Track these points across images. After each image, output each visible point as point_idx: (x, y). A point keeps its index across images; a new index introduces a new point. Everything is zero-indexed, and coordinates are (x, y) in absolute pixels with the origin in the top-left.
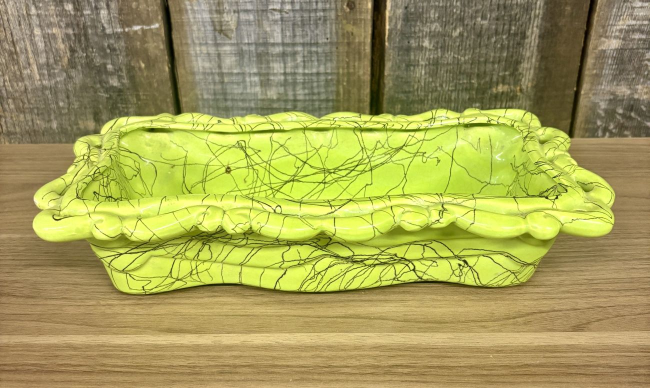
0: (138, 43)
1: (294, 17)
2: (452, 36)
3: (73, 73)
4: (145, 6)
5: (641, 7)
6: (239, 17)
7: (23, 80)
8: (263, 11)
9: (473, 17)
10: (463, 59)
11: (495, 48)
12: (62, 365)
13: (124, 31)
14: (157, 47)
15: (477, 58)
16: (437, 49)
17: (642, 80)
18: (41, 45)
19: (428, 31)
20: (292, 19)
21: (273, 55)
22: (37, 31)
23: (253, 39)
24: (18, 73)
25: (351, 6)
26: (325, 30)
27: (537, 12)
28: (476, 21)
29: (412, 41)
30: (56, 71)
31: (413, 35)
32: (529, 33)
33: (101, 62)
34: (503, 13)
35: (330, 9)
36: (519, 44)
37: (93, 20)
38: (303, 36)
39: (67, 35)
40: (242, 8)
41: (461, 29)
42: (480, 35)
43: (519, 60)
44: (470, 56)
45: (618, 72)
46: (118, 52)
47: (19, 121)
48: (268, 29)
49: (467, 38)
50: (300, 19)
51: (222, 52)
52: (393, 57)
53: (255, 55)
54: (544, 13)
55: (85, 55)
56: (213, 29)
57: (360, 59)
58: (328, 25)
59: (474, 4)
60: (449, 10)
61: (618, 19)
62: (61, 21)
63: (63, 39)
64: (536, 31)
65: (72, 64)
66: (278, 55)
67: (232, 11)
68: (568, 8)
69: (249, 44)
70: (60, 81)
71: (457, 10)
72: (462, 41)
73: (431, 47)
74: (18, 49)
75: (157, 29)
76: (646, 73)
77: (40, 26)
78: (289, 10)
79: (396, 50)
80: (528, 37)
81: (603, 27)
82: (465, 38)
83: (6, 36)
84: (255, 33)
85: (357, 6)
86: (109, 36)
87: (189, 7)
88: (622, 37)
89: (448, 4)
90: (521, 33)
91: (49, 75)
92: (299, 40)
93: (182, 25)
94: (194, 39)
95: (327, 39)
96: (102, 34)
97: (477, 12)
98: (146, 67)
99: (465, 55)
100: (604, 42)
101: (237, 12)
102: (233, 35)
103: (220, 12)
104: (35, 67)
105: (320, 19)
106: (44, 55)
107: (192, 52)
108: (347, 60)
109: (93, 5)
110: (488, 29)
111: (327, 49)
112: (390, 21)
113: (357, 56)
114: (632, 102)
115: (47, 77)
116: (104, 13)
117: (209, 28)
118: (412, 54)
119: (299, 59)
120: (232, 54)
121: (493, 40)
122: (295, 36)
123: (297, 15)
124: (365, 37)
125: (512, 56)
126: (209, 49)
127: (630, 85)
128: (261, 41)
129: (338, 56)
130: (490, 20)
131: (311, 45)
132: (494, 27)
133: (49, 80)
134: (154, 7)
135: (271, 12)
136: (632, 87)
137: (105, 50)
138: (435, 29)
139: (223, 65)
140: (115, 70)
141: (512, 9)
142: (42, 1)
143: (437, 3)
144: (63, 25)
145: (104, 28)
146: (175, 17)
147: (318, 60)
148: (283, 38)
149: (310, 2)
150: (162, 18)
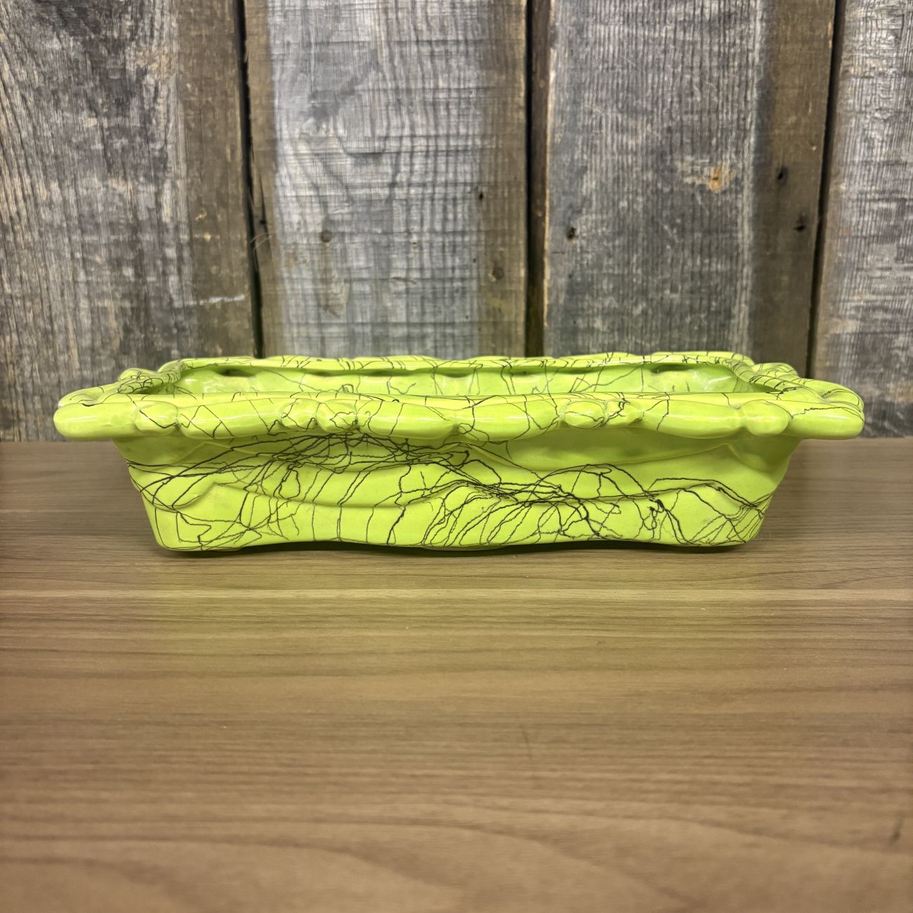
0: (216, 321)
1: (424, 288)
2: (632, 315)
3: (125, 362)
4: (228, 271)
5: (881, 278)
6: (351, 289)
7: (57, 368)
8: (383, 280)
9: (659, 289)
10: (648, 345)
11: (691, 331)
12: (72, 615)
13: (198, 304)
14: (241, 326)
16: (613, 331)
17: (893, 376)
18: (86, 322)
19: (600, 307)
20: (421, 291)
21: (394, 340)
22: (84, 304)
23: (368, 317)
24: (52, 359)
25: (499, 273)
26: (463, 306)
27: (744, 282)
28: (663, 294)
29: (580, 321)
30: (103, 358)
31: (580, 313)
32: (735, 311)
33: (165, 345)
34: (699, 284)
35: (471, 278)
36: (723, 326)
37: (158, 289)
38: (434, 314)
39: (122, 309)
40: (355, 276)
41: (644, 305)
42: (669, 313)
44: (658, 343)
45: (859, 365)
46: (188, 333)
47: (45, 428)
48: (389, 304)
49: (653, 316)
50: (430, 291)
51: (327, 335)
52: (555, 342)
53: (370, 339)
54: (753, 284)
55: (143, 336)
56: (316, 303)
57: (510, 345)
58: (468, 300)
59: (659, 272)
60: (626, 280)
61: (851, 293)
62: (116, 290)
63: (116, 316)
64: (745, 308)
65: (125, 349)
66: (401, 339)
67: (343, 280)
68: (785, 278)
69: (363, 324)
70: (107, 371)
71: (638, 280)
72: (646, 321)
73: (605, 329)
74: (56, 327)
75: (242, 302)
76: (898, 366)
77: (89, 297)
78: (417, 279)
79: (559, 332)
80: (734, 317)
81: (834, 303)
82: (650, 317)
83: (42, 310)
84: (371, 310)
85: (507, 274)
86: (177, 311)
87: (286, 275)
88: (859, 316)
89: (626, 272)
90: (725, 311)
91: (93, 364)
92: (429, 318)
93: (275, 299)
94: (291, 317)
95: (467, 317)
96: (169, 308)
97: (664, 281)
98: (223, 352)
99: (650, 341)
100: (837, 324)
101: (349, 281)
102: (343, 312)
103: (326, 281)
104: (75, 352)
105: (457, 291)
106: (89, 336)
107: (287, 335)
108: (493, 345)
109: (161, 269)
110: (681, 305)
111: (467, 330)
112: (550, 293)
113: (506, 342)
114: (883, 408)
115: (89, 366)
116: (173, 279)
117: (311, 303)
118: (580, 338)
119: (429, 344)
120: (341, 337)
121: (688, 320)
122: (423, 313)
123: (428, 285)
124: (517, 315)
126: (310, 331)
127: (878, 383)
128: (379, 320)
129: (481, 340)
130: (682, 293)
131: (445, 325)
132: (687, 302)
133: (92, 370)
134: (240, 273)
135: (393, 282)
136: (881, 386)
137: (171, 329)
138: (610, 305)
139: (328, 352)
141: (710, 278)
142: (95, 263)
143: (611, 271)
144: (118, 295)
145: (171, 300)
146: (266, 289)
147: (454, 346)
148: (408, 316)
149: (444, 269)
150: (250, 287)
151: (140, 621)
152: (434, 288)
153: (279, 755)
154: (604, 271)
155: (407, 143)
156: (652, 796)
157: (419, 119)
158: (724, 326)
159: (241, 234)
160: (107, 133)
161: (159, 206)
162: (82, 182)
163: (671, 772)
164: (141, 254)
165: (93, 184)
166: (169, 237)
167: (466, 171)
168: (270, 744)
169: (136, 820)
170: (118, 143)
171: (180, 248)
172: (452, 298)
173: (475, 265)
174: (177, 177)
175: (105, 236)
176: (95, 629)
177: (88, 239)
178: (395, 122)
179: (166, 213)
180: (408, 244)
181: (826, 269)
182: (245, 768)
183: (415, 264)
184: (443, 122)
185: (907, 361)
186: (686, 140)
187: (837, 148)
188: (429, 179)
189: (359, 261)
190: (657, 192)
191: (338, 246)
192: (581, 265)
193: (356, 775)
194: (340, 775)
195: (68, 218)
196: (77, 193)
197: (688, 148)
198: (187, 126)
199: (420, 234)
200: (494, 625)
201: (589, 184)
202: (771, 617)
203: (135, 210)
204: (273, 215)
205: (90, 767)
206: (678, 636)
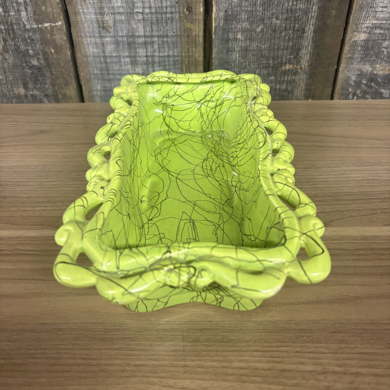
0: (49, 36)
1: (152, 17)
2: (256, 31)
3: (7, 56)
4: (51, 9)
5: (381, 11)
6: (115, 18)
8: (130, 13)
9: (270, 18)
10: (263, 47)
11: (284, 39)
13: (38, 27)
14: (61, 38)
15: (273, 46)
16: (246, 40)
17: (379, 61)
19: (241, 27)
20: (150, 19)
21: (138, 44)
23: (125, 33)
25: (189, 9)
26: (172, 27)
27: (313, 14)
28: (272, 21)
29: (230, 35)
31: (231, 30)
32: (307, 30)
33: (25, 48)
34: (290, 15)
35: (176, 12)
36: (300, 37)
37: (17, 19)
38: (158, 31)
40: (117, 11)
41: (262, 26)
42: (274, 31)
43: (300, 48)
44: (268, 45)
45: (364, 56)
46: (36, 42)
48: (135, 26)
49: (266, 32)
50: (155, 19)
51: (105, 42)
52: (218, 45)
53: (126, 43)
54: (317, 15)
55: (13, 43)
56: (98, 26)
57: (196, 46)
58: (175, 24)
59: (271, 9)
60: (254, 13)
61: (366, 19)
64: (312, 28)
65: (5, 50)
66: (141, 44)
67: (110, 13)
68: (334, 12)
69: (122, 36)
71: (259, 13)
72: (263, 35)
73: (243, 39)
75: (60, 25)
76: (382, 56)
78: (148, 12)
79: (220, 40)
80: (306, 32)
81: (356, 25)
82: (264, 33)
84: (126, 29)
85: (194, 10)
86: (29, 30)
87: (81, 10)
88: (368, 32)
89: (254, 9)
90: (302, 29)
92: (155, 33)
93: (77, 23)
94: (86, 33)
95: (174, 33)
96: (24, 29)
97: (273, 14)
98: (55, 52)
99: (264, 44)
100: (356, 35)
101: (113, 14)
103: (102, 14)
105: (169, 19)
107: (85, 42)
108: (188, 47)
109: (16, 8)
110: (280, 27)
111: (174, 39)
112: (215, 21)
113: (194, 45)
114: (372, 76)
116: (23, 14)
117: (96, 25)
118: (230, 43)
119: (156, 46)
120: (112, 43)
121: (283, 34)
122: (152, 31)
123: (154, 16)
124: (199, 31)
125: (295, 46)
126: (96, 39)
127: (371, 65)
128: (130, 34)
129: (181, 44)
130: (281, 20)
131: (163, 36)
132: (284, 25)
134: (57, 10)
135: (136, 14)
136: (373, 66)
137: (27, 40)
138: (245, 26)
139: (106, 51)
140: (35, 54)
141: (296, 12)
143: (246, 8)
145: (25, 25)
146: (72, 18)
147: (168, 47)
148: (144, 32)
149: (162, 7)
150: (64, 18)
151: (22, 254)
152: (157, 17)
153: (81, 352)
154: (243, 9)
156: (230, 378)
168: (77, 344)
172: (167, 23)
173: (177, 5)
183: (147, 5)
185: (387, 54)
189: (118, 3)
192: (231, 5)
193: (112, 365)
194: (106, 365)
205: (3, 362)
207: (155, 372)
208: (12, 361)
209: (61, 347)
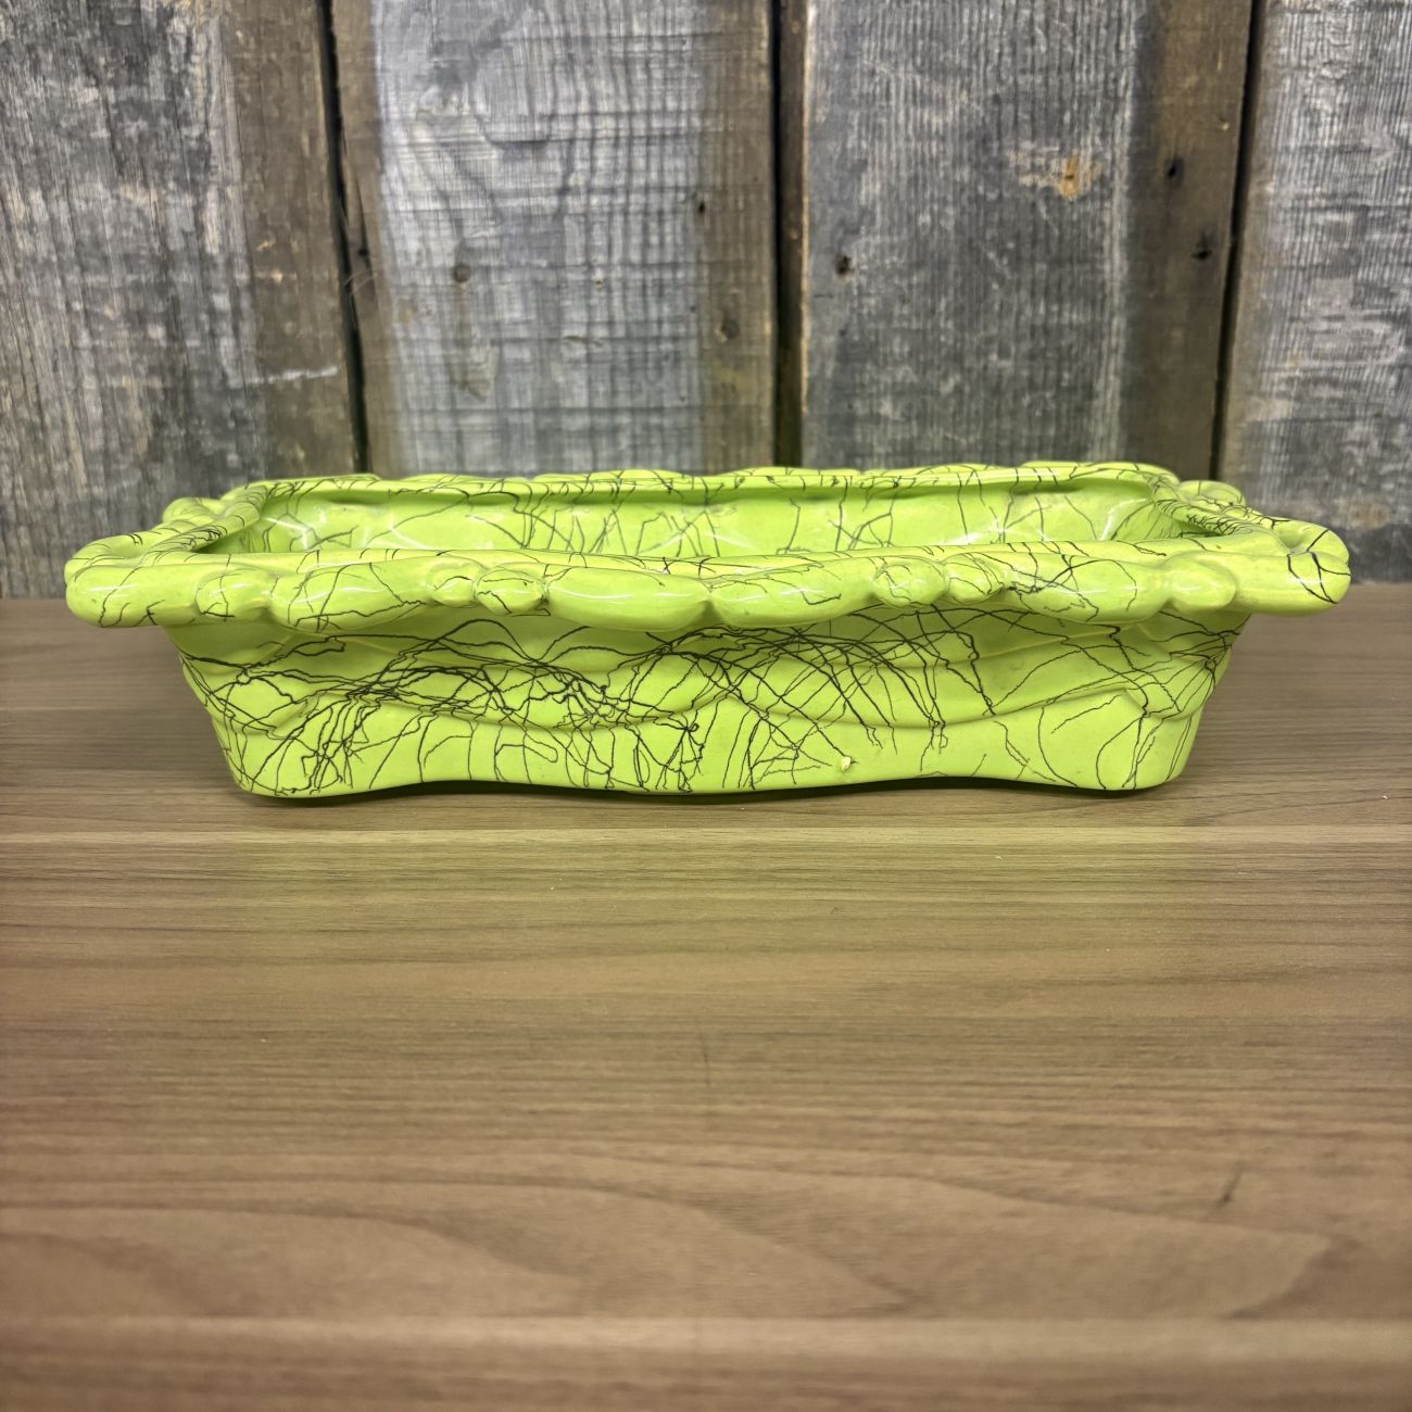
0: (294, 408)
1: (614, 353)
2: (938, 394)
3: (157, 472)
4: (311, 329)
5: (1328, 332)
6: (501, 355)
7: (51, 484)
8: (551, 341)
9: (981, 353)
10: (964, 441)
11: (1030, 418)
12: (53, 870)
13: (266, 382)
14: (332, 415)
15: (994, 439)
16: (909, 419)
17: (1344, 487)
18: (95, 412)
19: (889, 381)
20: (610, 357)
21: (570, 434)
22: (90, 383)
23: (529, 400)
24: (44, 470)
25: (731, 328)
26: (677, 381)
27: (1114, 341)
28: (987, 360)
29: (858, 404)
30: (122, 467)
31: (858, 391)
32: (1099, 386)
33: (217, 448)
34: (1043, 343)
35: (688, 337)
36: (1080, 409)
37: (203, 360)
38: (632, 394)
39: (150, 392)
40: (507, 334)
41: (958, 378)
42: (997, 391)
43: (1082, 443)
44: (979, 437)
45: (1292, 470)
46: (252, 427)
47: (39, 575)
48: (561, 379)
49: (971, 396)
50: (624, 357)
51: (465, 429)
52: (820, 438)
53: (533, 433)
54: (1128, 344)
55: (183, 433)
56: (448, 378)
57: (750, 442)
58: (684, 371)
59: (981, 326)
60: (930, 338)
61: (1281, 356)
62: (139, 361)
63: (141, 401)
64: (1115, 383)
65: (155, 453)
66: (580, 433)
67: (488, 341)
68: (1178, 335)
69: (521, 411)
70: (129, 488)
71: (947, 338)
72: (961, 403)
73: (898, 416)
74: (48, 419)
75: (333, 378)
76: (1352, 471)
77: (97, 372)
78: (603, 338)
79: (825, 422)
80: (1097, 396)
81: (1254, 373)
82: (966, 397)
83: (25, 392)
84: (533, 389)
85: (743, 330)
86: (233, 394)
87: (400, 335)
88: (1293, 394)
89: (929, 326)
90: (1083, 387)
91: (108, 475)
92: (623, 401)
93: (384, 373)
94: (410, 401)
95: (683, 399)
96: (221, 389)
97: (989, 341)
98: (307, 458)
99: (968, 433)
100: (1258, 406)
101: (498, 343)
102: (489, 392)
103: (462, 344)
104: (78, 458)
105: (666, 358)
106: (99, 433)
107: (403, 429)
108: (723, 443)
109: (207, 328)
110: (1014, 378)
111: (682, 419)
112: (811, 361)
113: (744, 436)
115: (101, 479)
116: (226, 344)
117: (440, 378)
118: (858, 430)
119: (624, 442)
120: (487, 432)
121: (1026, 400)
122: (614, 393)
124: (760, 395)
125: (1067, 436)
126: (439, 421)
127: (1320, 498)
128: (546, 404)
129: (704, 436)
130: (1016, 359)
131: (648, 411)
132: (1025, 373)
133: (107, 486)
134: (329, 333)
135: (567, 345)
136: (1325, 502)
137: (226, 421)
138: (904, 378)
139: (467, 456)
140: (244, 464)
141: (1061, 335)
142: (102, 318)
143: (905, 324)
144: (142, 369)
145: (225, 377)
146: (370, 355)
147: (663, 445)
148: (591, 397)
149: (646, 322)
150: (346, 355)
151: (153, 879)
152: (630, 353)
153: (338, 1082)
154: (896, 324)
155: (584, 125)
156: (878, 1142)
157: (603, 86)
158: (1082, 410)
159: (329, 271)
160: (114, 112)
161: (200, 228)
162: (79, 191)
163: (911, 1106)
164: (175, 304)
165: (95, 193)
166: (217, 277)
167: (677, 169)
168: (326, 1066)
169: (120, 1178)
170: (133, 128)
171: (235, 295)
172: (659, 369)
173: (693, 316)
174: (227, 182)
175: (117, 277)
176: (86, 893)
177: (91, 280)
178: (565, 91)
179: (212, 239)
180: (588, 285)
181: (1241, 318)
182: (287, 1102)
183: (600, 316)
184: (641, 91)
185: (1366, 464)
186: (1024, 116)
187: (1262, 126)
188: (620, 181)
189: (513, 311)
190: (977, 199)
191: (481, 289)
192: (860, 315)
193: (448, 1111)
194: (427, 1111)
195: (59, 247)
196: (71, 208)
197: (1027, 128)
198: (239, 101)
199: (608, 267)
200: (683, 885)
201: (870, 188)
202: (1101, 870)
203: (162, 233)
204: (379, 241)
205: (61, 1100)
206: (956, 899)
207: (604, 1128)
208: (91, 1099)
209: (267, 1070)
